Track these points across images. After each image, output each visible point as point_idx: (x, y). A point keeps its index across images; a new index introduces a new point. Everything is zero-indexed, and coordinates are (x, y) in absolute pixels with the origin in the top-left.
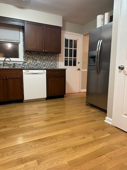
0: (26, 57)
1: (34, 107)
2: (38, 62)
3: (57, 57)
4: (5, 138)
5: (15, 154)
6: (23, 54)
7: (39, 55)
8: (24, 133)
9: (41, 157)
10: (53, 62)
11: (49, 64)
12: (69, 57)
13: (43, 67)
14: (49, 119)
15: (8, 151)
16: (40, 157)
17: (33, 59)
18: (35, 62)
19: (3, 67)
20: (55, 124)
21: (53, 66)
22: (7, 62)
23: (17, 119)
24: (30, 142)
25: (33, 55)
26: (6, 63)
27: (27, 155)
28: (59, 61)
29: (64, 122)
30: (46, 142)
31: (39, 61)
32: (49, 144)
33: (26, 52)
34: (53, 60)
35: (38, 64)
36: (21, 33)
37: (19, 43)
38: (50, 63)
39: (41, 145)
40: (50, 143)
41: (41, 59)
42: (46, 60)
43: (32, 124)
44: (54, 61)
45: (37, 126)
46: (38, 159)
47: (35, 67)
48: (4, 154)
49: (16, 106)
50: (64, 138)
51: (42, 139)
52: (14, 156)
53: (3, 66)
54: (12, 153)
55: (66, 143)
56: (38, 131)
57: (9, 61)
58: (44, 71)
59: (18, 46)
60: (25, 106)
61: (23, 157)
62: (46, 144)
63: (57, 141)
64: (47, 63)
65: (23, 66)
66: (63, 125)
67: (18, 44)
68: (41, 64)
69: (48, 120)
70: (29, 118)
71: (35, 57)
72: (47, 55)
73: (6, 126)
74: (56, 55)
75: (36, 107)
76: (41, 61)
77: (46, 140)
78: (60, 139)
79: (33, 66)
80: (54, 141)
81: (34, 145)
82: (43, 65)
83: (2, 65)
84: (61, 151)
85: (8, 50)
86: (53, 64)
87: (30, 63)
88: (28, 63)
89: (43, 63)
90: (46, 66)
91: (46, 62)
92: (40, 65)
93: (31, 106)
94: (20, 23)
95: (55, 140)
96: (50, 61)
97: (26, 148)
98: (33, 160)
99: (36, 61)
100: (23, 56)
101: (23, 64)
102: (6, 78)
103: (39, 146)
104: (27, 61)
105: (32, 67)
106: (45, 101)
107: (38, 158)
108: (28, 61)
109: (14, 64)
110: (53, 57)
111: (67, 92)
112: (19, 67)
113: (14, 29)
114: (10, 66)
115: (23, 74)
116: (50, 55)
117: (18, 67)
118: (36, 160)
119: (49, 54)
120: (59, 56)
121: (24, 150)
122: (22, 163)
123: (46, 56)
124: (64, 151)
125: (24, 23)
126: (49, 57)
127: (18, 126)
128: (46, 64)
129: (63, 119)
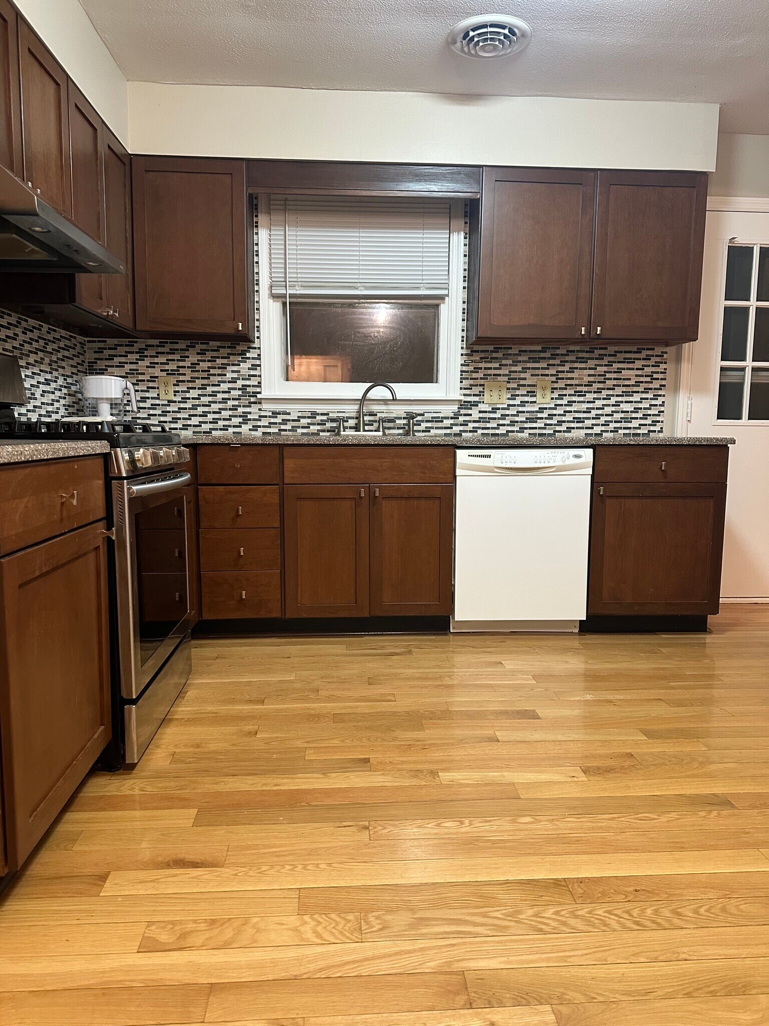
0: (474, 375)
1: (513, 673)
2: (544, 399)
3: (670, 367)
4: (366, 828)
5: (424, 936)
6: (460, 360)
7: (554, 356)
8: (467, 821)
9: (579, 997)
10: (636, 397)
11: (608, 410)
12: (749, 363)
13: (569, 430)
14: (610, 763)
15: (390, 911)
16: (571, 995)
17: (514, 384)
18: (523, 404)
19: (352, 432)
20: (658, 804)
21: (635, 424)
22: (375, 408)
23: (421, 727)
24: (507, 882)
25: (515, 363)
26: (372, 414)
27: (494, 964)
28: (676, 389)
29: (723, 802)
30: (607, 907)
31: (548, 392)
32: (623, 926)
33: (476, 348)
34: (638, 383)
35: (541, 410)
36: (459, 241)
37: (442, 298)
38: (617, 404)
39: (572, 922)
40: (629, 924)
41: (561, 384)
42: (590, 384)
43: (510, 776)
44: (647, 390)
45: (539, 795)
46: (564, 1009)
47: (522, 430)
48: (367, 923)
49: (410, 652)
50: (724, 910)
51: (581, 881)
52: (420, 944)
53: (356, 428)
54: (412, 926)
55: (744, 952)
56: (550, 826)
57: (385, 402)
58: (577, 456)
59: (436, 316)
60: (459, 659)
61: (472, 964)
62: (606, 925)
63: (676, 921)
64: (599, 403)
65: (456, 429)
66: (715, 820)
67: (437, 306)
68: (560, 411)
69: (609, 770)
70: (489, 732)
71: (524, 370)
72: (601, 357)
73: (367, 761)
74: (658, 350)
75: (521, 672)
76: (561, 397)
77: (604, 894)
78: (696, 912)
79: (513, 423)
80: (656, 912)
81: (530, 912)
82: (569, 417)
83: (352, 423)
84: (713, 993)
85: (385, 343)
86: (636, 410)
87: (494, 410)
88: (482, 407)
89: (570, 403)
90: (588, 423)
91: (590, 397)
92: (551, 416)
93: (494, 658)
94: (457, 182)
95: (666, 913)
96: (619, 390)
97: (484, 915)
98: (528, 1004)
99: (532, 393)
100: (459, 368)
101: (456, 416)
102: (370, 492)
103: (564, 924)
104: (477, 399)
105: (502, 430)
106: (576, 642)
107: (562, 1001)
108: (486, 398)
109: (410, 416)
110: (639, 364)
111: (728, 592)
112: (437, 434)
113: (420, 221)
114: (391, 425)
115: (458, 472)
116: (621, 356)
117: (427, 430)
118: (548, 1008)
119: (611, 349)
120: (678, 359)
121: (475, 924)
122: (470, 1005)
123: (591, 363)
124: (736, 1001)
125: (479, 182)
126: (615, 366)
127: (434, 773)
128: (588, 411)
129: (711, 776)
